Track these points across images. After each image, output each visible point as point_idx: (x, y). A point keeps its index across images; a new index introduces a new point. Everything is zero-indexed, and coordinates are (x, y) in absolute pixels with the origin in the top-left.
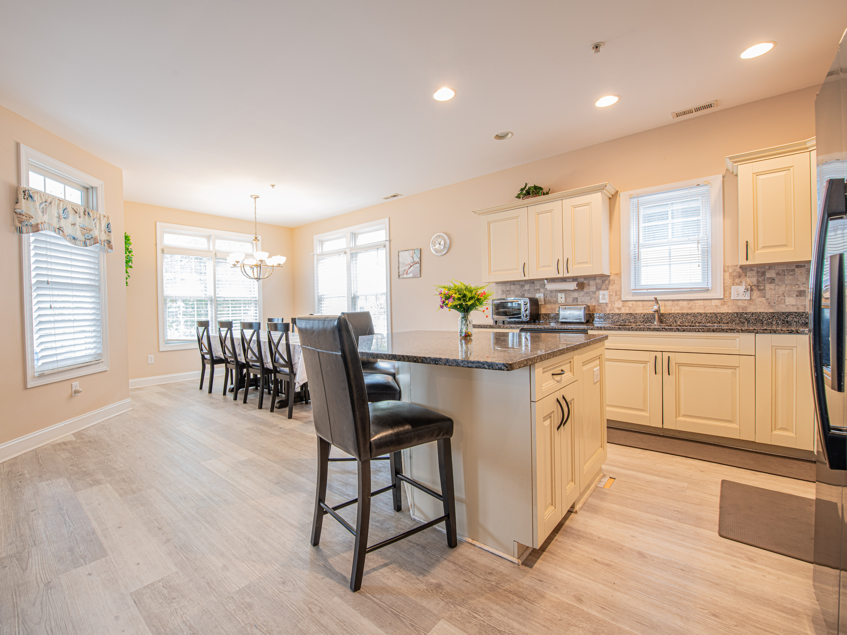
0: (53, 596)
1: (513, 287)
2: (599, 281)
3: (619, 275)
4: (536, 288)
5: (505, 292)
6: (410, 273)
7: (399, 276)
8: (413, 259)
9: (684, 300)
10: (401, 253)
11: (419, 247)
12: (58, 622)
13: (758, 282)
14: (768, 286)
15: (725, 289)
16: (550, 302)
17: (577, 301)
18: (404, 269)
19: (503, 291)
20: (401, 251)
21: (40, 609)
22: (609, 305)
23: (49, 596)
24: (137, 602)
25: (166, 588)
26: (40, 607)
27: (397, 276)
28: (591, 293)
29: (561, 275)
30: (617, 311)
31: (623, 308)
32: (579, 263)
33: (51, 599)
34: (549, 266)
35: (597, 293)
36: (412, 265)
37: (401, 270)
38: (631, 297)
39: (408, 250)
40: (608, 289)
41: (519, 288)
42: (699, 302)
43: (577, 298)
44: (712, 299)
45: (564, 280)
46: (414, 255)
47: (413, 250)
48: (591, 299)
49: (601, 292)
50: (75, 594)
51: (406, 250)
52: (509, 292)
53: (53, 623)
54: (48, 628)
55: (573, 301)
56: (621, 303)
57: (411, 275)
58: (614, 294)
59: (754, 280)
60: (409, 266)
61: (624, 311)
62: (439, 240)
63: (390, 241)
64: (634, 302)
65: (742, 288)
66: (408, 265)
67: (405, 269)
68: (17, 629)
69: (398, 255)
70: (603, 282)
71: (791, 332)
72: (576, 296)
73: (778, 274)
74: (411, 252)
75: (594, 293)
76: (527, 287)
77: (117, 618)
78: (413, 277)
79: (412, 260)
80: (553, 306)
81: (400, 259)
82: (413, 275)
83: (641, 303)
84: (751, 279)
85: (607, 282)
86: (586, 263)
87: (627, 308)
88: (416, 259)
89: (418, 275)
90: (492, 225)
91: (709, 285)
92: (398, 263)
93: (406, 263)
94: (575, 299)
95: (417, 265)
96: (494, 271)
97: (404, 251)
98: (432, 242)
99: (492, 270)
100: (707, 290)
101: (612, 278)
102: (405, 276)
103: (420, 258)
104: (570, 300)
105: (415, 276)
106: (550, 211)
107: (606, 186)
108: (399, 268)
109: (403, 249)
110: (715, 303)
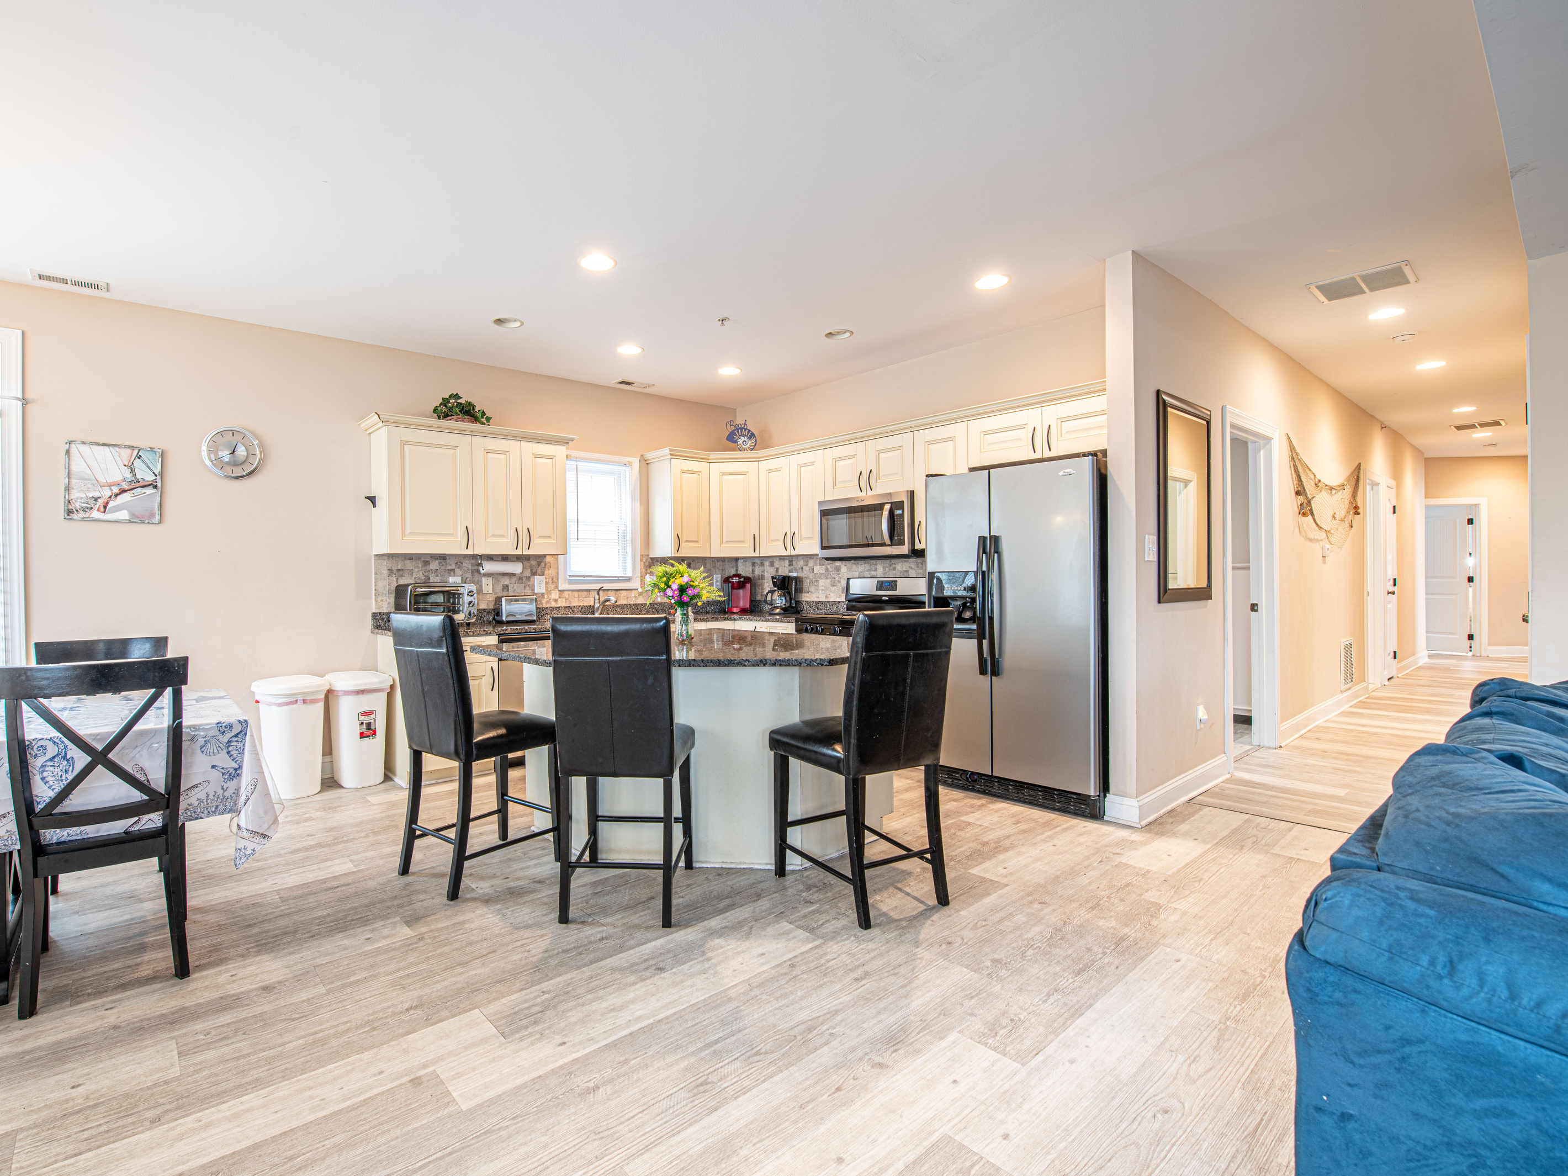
0: (1079, 1160)
1: (409, 564)
2: (533, 562)
4: (450, 568)
5: (395, 572)
6: (117, 509)
7: (70, 512)
8: (132, 471)
9: (612, 590)
10: (78, 449)
11: (157, 446)
12: (1119, 1121)
15: (641, 579)
17: (508, 590)
18: (90, 495)
19: (390, 570)
20: (84, 443)
21: (1113, 1161)
22: (546, 596)
23: (1082, 1166)
24: (1035, 1052)
25: (996, 1033)
26: (1109, 1164)
27: (62, 513)
28: (524, 579)
29: (517, 552)
30: (553, 604)
31: (559, 600)
32: (540, 537)
33: (1086, 1160)
34: (503, 536)
35: (532, 579)
36: (125, 486)
37: (75, 495)
38: (567, 586)
39: (114, 445)
40: (543, 575)
41: (420, 565)
42: (623, 592)
43: (507, 586)
44: (631, 590)
46: (138, 463)
47: (133, 448)
48: (525, 587)
49: (536, 577)
50: (1059, 1131)
51: (104, 445)
52: (401, 573)
53: (1125, 1124)
54: (1134, 1126)
55: (503, 590)
56: (558, 592)
57: (124, 515)
58: (551, 581)
60: (116, 490)
61: (562, 603)
62: (232, 443)
63: (25, 402)
64: (570, 592)
66: (110, 486)
67: (97, 494)
68: (1162, 1165)
69: (68, 452)
70: (539, 564)
72: (506, 583)
74: (125, 452)
75: (528, 578)
76: (434, 565)
77: (1072, 1062)
78: (129, 521)
79: (128, 475)
80: (479, 597)
81: (72, 463)
82: (133, 515)
83: (576, 593)
85: (542, 565)
86: (548, 537)
87: (564, 600)
88: (145, 475)
89: (153, 515)
90: (407, 448)
91: (629, 574)
92: (64, 474)
93: (102, 480)
94: (506, 587)
95: (149, 491)
96: (411, 534)
97: (91, 443)
98: (204, 448)
99: (408, 531)
100: (628, 579)
101: (548, 559)
102: (95, 514)
103: (162, 474)
104: (499, 588)
105: (138, 519)
106: (504, 453)
107: (572, 440)
108: (68, 488)
109: (88, 438)
110: (634, 593)
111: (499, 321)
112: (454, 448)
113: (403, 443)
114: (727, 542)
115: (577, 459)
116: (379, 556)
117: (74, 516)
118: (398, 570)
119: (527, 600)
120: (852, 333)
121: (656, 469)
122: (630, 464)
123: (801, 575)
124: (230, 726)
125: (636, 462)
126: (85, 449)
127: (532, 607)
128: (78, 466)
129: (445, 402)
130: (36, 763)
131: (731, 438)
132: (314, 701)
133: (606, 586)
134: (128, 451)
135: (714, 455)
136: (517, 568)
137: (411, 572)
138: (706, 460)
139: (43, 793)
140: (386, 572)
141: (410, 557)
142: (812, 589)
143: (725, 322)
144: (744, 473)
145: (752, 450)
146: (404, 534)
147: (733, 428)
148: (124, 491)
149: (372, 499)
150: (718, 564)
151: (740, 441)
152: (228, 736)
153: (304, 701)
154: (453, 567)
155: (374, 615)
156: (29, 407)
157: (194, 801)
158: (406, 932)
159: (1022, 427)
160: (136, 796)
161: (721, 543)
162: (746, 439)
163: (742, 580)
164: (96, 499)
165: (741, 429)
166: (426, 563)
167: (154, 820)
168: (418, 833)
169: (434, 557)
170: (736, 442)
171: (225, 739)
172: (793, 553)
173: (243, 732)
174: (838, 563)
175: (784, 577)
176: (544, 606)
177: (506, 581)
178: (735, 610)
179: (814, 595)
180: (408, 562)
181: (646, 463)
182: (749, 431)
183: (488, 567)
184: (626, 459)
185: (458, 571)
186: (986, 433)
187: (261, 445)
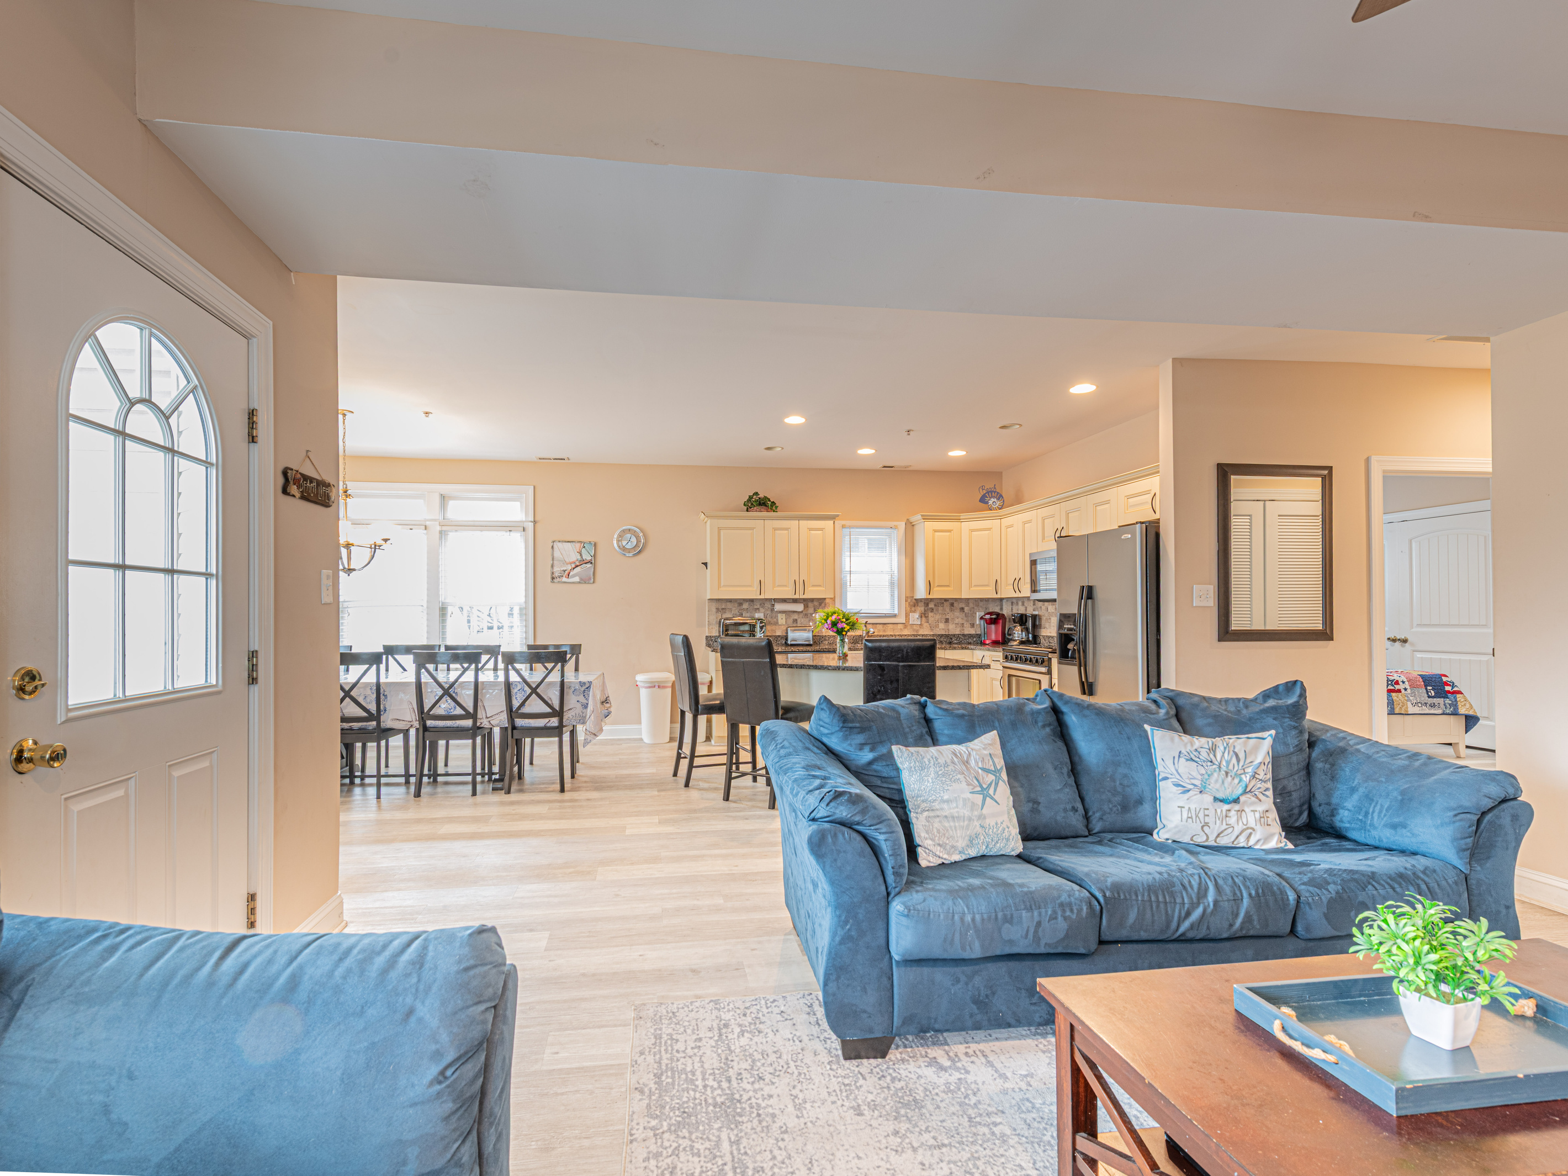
1: (729, 605)
2: (816, 603)
3: (833, 599)
4: (756, 607)
5: (720, 610)
6: (574, 576)
7: (553, 578)
8: (581, 555)
9: (881, 624)
10: (557, 545)
11: (593, 540)
13: (925, 611)
14: (930, 614)
15: (907, 616)
16: (770, 623)
17: (797, 623)
18: (562, 569)
19: (718, 609)
20: (559, 541)
27: (550, 579)
28: (805, 615)
29: (797, 596)
32: (813, 586)
34: (786, 586)
35: (811, 615)
36: (578, 564)
37: (556, 569)
39: (573, 542)
41: (736, 606)
42: (891, 625)
44: (898, 624)
45: (795, 601)
46: (583, 550)
47: (581, 542)
48: (809, 620)
51: (569, 542)
55: (793, 622)
57: (577, 579)
59: (922, 609)
60: (573, 566)
62: (629, 536)
63: (535, 522)
65: (917, 615)
66: (571, 563)
67: (565, 569)
69: (552, 547)
71: (963, 648)
72: (791, 618)
73: (935, 605)
74: (578, 545)
76: (746, 606)
78: (579, 582)
79: (579, 557)
80: (774, 627)
81: (554, 553)
82: (581, 579)
84: (921, 608)
85: (821, 604)
86: (820, 586)
88: (587, 557)
89: (590, 579)
90: (722, 532)
91: (896, 612)
92: (551, 559)
93: (567, 561)
94: (795, 621)
95: (589, 565)
96: (724, 586)
97: (563, 541)
98: (616, 536)
99: (722, 584)
100: (895, 616)
101: (827, 601)
102: (564, 579)
103: (595, 555)
104: (790, 621)
105: (583, 581)
106: (787, 529)
107: (838, 516)
108: (552, 566)
109: (561, 539)
110: (900, 626)
111: (768, 449)
112: (752, 529)
113: (719, 529)
114: (975, 586)
115: (850, 527)
116: (710, 600)
117: (555, 580)
118: (723, 609)
119: (805, 630)
120: (1021, 425)
121: (918, 529)
122: (896, 527)
123: (1040, 613)
124: (584, 683)
125: (902, 525)
126: (560, 544)
127: (810, 635)
128: (557, 554)
129: (751, 497)
130: (514, 691)
131: (983, 500)
132: (664, 687)
133: (870, 621)
134: (579, 544)
135: (963, 516)
136: (800, 607)
137: (731, 610)
138: (958, 520)
139: (516, 704)
140: (714, 610)
141: (730, 601)
142: (1047, 625)
143: (911, 433)
144: (989, 529)
145: (1000, 509)
146: (719, 586)
147: (985, 492)
148: (577, 566)
149: (705, 564)
150: (981, 604)
151: (991, 502)
152: (584, 688)
153: (659, 687)
154: (758, 607)
155: (707, 637)
156: (537, 525)
157: (570, 715)
158: (656, 793)
159: (1147, 492)
160: (548, 710)
161: (970, 586)
162: (995, 500)
163: (994, 617)
164: (564, 571)
165: (991, 492)
166: (740, 604)
167: (554, 722)
168: (682, 756)
169: (745, 600)
170: (987, 503)
171: (583, 689)
172: (1020, 595)
173: (589, 688)
174: (1046, 604)
175: (1022, 615)
176: (824, 634)
177: (795, 616)
178: (988, 642)
179: (1048, 631)
180: (728, 603)
181: (910, 526)
182: (998, 493)
183: (778, 607)
184: (892, 524)
185: (762, 610)
186: (1129, 497)
187: (645, 535)
